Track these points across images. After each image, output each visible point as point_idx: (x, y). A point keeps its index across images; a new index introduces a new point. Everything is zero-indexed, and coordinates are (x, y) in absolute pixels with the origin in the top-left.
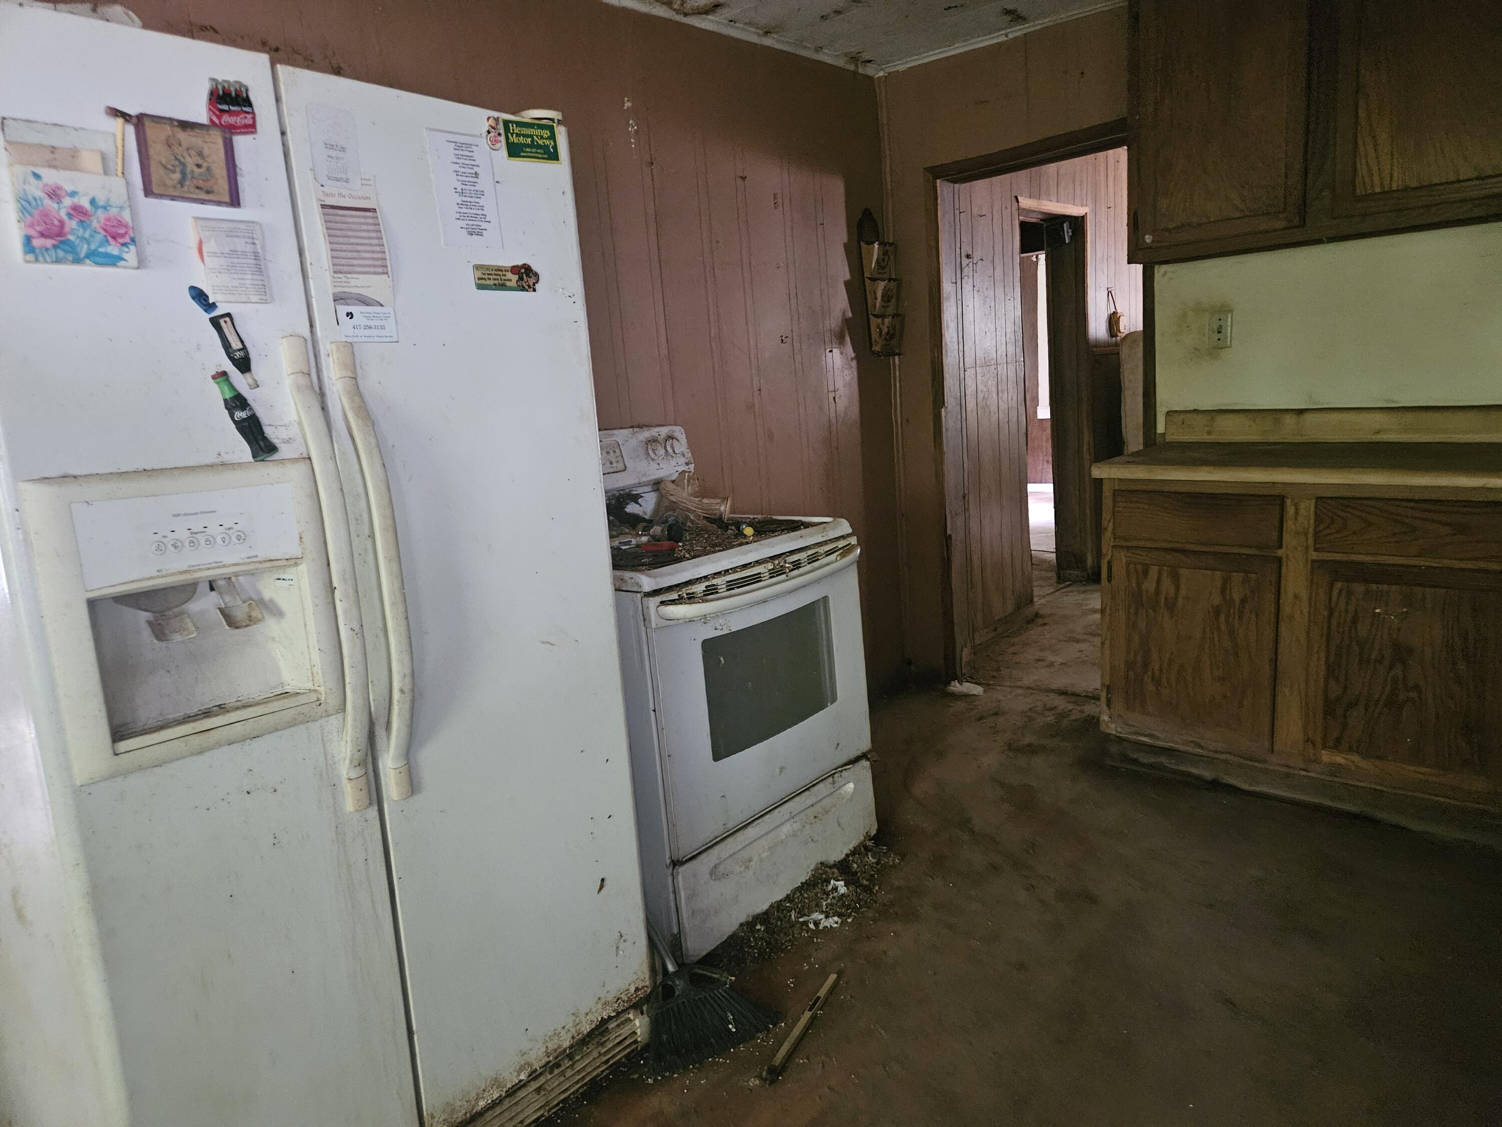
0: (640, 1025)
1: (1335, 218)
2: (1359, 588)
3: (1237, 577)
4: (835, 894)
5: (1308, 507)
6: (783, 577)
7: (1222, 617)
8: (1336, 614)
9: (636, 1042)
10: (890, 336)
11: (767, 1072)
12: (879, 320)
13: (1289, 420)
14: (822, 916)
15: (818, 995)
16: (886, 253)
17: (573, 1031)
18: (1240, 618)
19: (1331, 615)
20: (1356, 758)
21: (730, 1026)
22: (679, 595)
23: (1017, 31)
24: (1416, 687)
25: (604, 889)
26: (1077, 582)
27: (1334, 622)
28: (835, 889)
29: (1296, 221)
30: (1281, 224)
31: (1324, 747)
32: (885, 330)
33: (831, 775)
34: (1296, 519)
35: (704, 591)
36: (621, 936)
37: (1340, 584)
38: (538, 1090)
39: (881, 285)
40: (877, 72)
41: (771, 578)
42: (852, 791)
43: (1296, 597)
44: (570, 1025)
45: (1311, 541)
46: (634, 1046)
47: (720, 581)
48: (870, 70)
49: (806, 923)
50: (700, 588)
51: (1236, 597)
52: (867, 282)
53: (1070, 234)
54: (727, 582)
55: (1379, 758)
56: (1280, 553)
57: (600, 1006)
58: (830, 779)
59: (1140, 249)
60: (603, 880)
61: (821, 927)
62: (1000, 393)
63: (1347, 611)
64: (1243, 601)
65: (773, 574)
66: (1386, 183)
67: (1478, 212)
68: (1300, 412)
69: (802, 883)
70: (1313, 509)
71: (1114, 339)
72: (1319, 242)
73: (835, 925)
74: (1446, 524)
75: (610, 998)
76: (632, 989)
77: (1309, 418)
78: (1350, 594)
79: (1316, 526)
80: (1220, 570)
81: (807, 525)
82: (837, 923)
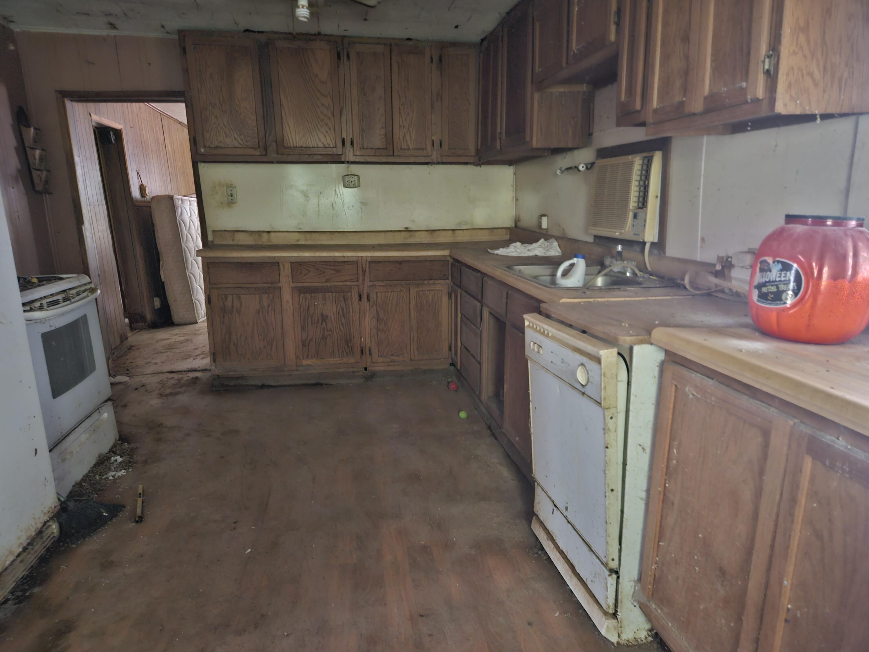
0: (54, 528)
1: (278, 154)
2: (308, 295)
3: (265, 296)
4: (117, 463)
5: (288, 266)
6: (68, 302)
7: (261, 314)
8: (302, 307)
9: (54, 537)
10: (46, 182)
11: (138, 518)
12: (39, 173)
13: (265, 235)
14: (114, 473)
15: (139, 492)
16: (37, 134)
17: (35, 527)
18: (268, 313)
19: (300, 307)
20: (314, 360)
21: (104, 514)
22: (30, 308)
23: (113, 33)
24: (331, 330)
25: (37, 454)
26: (143, 329)
27: (302, 309)
28: (116, 460)
29: (264, 153)
30: (258, 153)
31: (303, 359)
32: (43, 179)
33: (98, 409)
34: (284, 271)
35: (39, 306)
36: (46, 479)
37: (302, 295)
38: (22, 561)
39: (38, 153)
40: (16, 28)
41: (64, 302)
42: (107, 417)
43: (287, 302)
44: (33, 524)
45: (290, 279)
46: (54, 539)
47: (44, 302)
48: (12, 26)
49: (107, 478)
50: (37, 304)
51: (266, 305)
52: (28, 149)
53: (114, 138)
54: (47, 303)
55: (321, 358)
56: (280, 285)
57: (43, 515)
58: (98, 411)
59: (198, 154)
60: (36, 450)
61: (116, 477)
62: (98, 222)
63: (305, 304)
64: (269, 306)
65: (65, 300)
66: (295, 143)
67: (325, 159)
68: (269, 232)
69: (94, 464)
70: (290, 266)
71: (143, 198)
72: (272, 162)
73: (125, 473)
74: (334, 270)
75: (46, 510)
76: (53, 507)
77: (272, 234)
78: (306, 298)
79: (292, 273)
80: (258, 294)
81: (62, 279)
82: (124, 472)
